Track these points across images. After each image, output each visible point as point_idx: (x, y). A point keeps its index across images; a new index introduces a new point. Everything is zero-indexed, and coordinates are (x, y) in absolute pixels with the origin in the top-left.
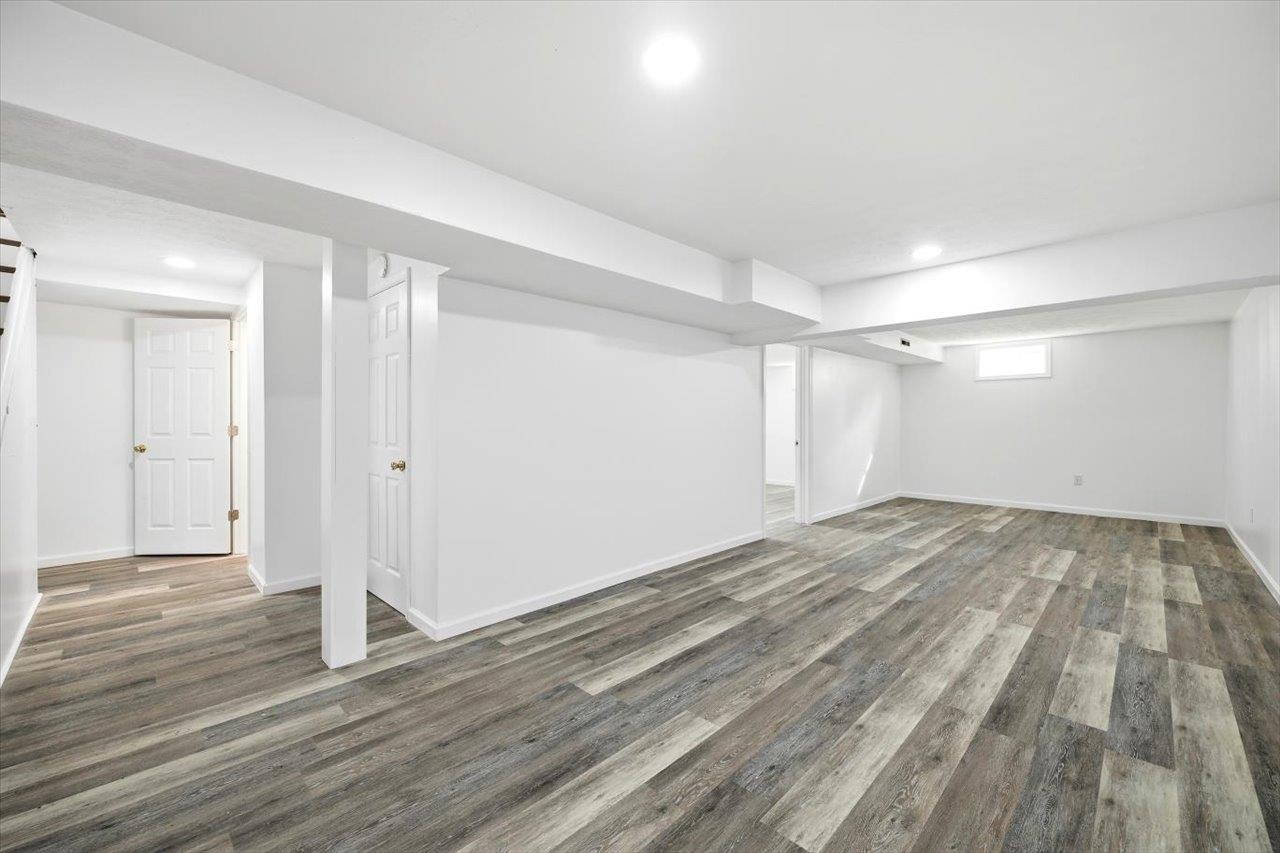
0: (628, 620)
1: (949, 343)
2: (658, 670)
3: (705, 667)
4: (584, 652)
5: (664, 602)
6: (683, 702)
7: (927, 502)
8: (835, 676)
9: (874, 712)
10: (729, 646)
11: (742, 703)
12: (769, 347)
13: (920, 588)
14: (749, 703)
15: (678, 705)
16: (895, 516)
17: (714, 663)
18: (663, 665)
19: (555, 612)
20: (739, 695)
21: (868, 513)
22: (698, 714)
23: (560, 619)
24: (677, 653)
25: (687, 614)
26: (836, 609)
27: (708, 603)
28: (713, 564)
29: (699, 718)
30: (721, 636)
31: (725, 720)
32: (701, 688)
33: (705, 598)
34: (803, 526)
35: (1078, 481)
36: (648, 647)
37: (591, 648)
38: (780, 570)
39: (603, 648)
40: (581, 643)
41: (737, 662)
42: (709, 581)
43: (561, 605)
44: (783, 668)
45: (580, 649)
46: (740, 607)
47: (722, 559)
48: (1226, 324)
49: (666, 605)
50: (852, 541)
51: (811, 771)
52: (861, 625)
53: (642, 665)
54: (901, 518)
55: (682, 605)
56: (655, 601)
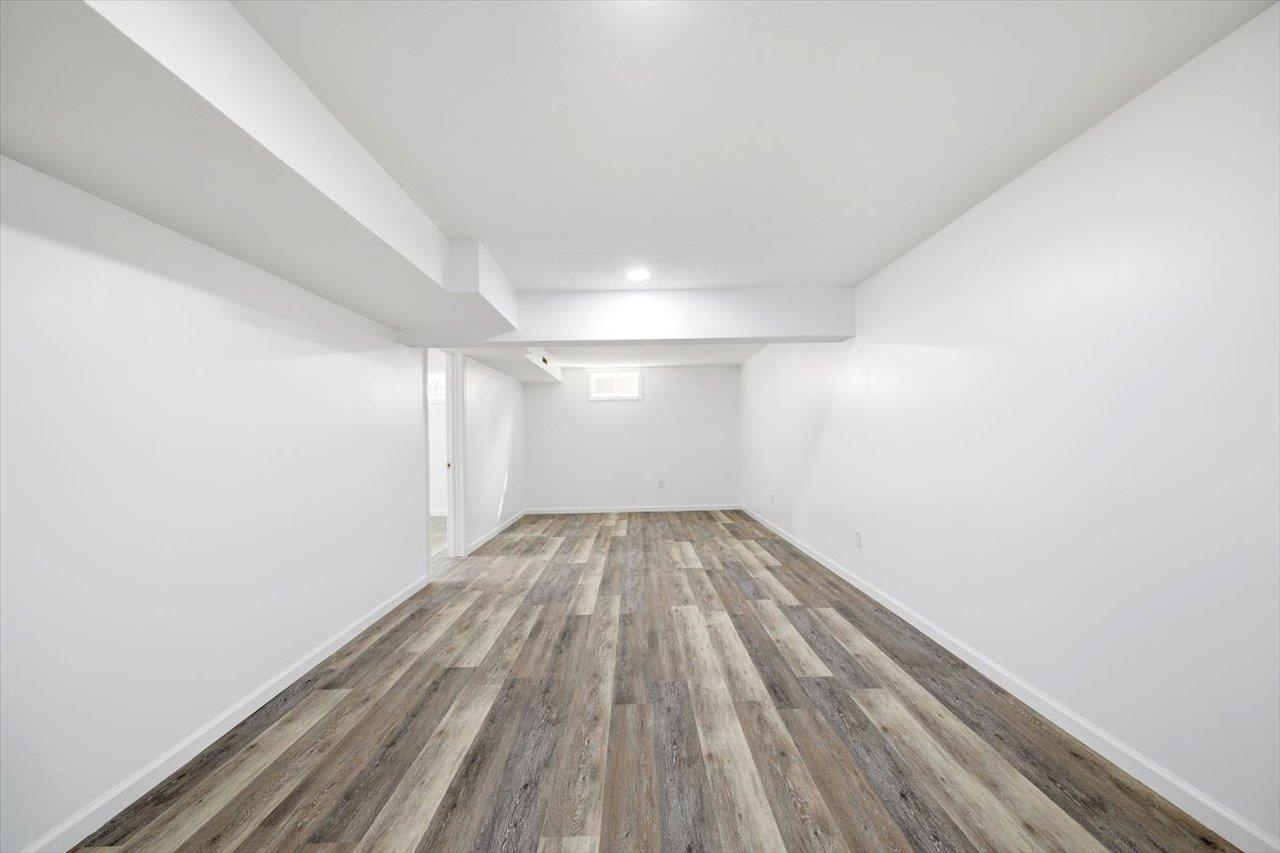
0: (339, 751)
1: (566, 365)
2: (453, 803)
3: (508, 769)
4: (304, 836)
5: (372, 703)
6: (527, 828)
7: (553, 516)
8: (642, 713)
9: (705, 736)
10: (512, 727)
11: (589, 792)
12: (431, 351)
13: (623, 598)
14: (598, 787)
15: (526, 836)
16: (538, 534)
17: (513, 757)
18: (452, 792)
19: (177, 794)
20: (579, 785)
21: (511, 535)
22: (559, 834)
23: (199, 800)
24: (457, 766)
25: (422, 706)
26: (577, 640)
27: (435, 683)
28: (395, 631)
29: (565, 840)
30: (491, 719)
31: (595, 821)
32: (529, 801)
33: (427, 677)
34: (460, 560)
35: (662, 485)
36: (408, 778)
37: (312, 824)
38: (483, 615)
39: (334, 813)
40: (286, 824)
41: (538, 743)
42: (414, 654)
43: (180, 775)
44: (590, 730)
45: (292, 834)
46: (478, 675)
47: (401, 619)
48: (738, 367)
49: (378, 707)
50: (524, 567)
51: (721, 830)
52: (613, 651)
53: (424, 807)
54: (545, 535)
55: (402, 696)
56: (356, 706)
